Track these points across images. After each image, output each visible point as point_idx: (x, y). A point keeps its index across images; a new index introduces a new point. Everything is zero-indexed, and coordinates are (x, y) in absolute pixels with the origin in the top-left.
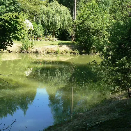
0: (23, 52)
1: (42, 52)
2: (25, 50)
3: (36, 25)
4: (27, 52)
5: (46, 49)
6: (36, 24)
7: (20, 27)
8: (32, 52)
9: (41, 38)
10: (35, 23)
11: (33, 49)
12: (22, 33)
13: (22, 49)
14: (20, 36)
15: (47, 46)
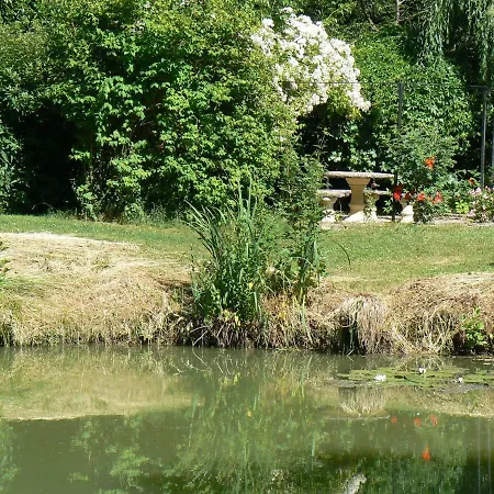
0: (212, 343)
1: (398, 338)
2: (226, 315)
3: (400, 69)
4: (250, 338)
5: (445, 306)
6: (394, 56)
7: (209, 87)
8: (298, 340)
9: (430, 195)
10: (388, 48)
11: (315, 313)
12: (230, 145)
13: (201, 308)
14: (210, 172)
15: (463, 278)
